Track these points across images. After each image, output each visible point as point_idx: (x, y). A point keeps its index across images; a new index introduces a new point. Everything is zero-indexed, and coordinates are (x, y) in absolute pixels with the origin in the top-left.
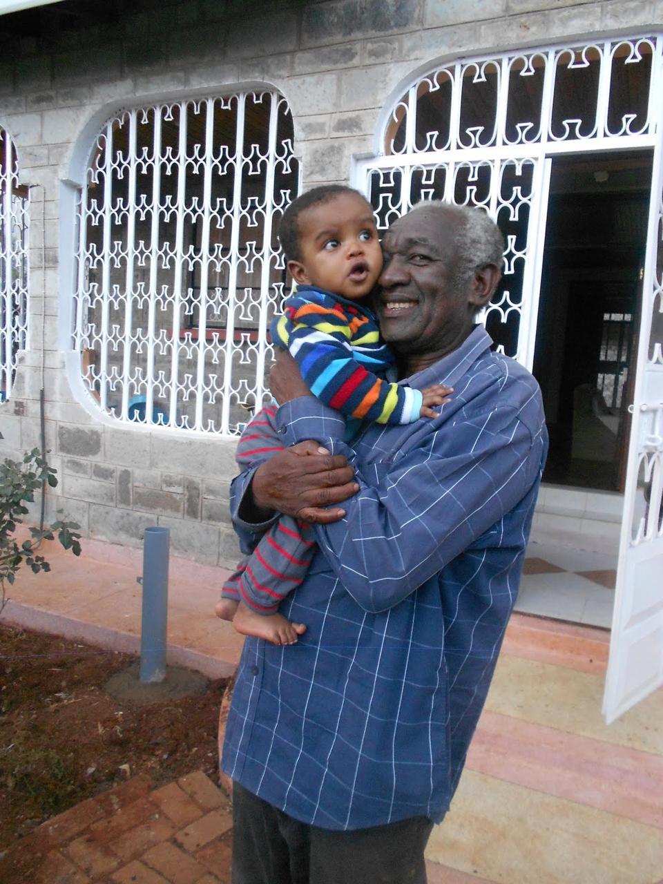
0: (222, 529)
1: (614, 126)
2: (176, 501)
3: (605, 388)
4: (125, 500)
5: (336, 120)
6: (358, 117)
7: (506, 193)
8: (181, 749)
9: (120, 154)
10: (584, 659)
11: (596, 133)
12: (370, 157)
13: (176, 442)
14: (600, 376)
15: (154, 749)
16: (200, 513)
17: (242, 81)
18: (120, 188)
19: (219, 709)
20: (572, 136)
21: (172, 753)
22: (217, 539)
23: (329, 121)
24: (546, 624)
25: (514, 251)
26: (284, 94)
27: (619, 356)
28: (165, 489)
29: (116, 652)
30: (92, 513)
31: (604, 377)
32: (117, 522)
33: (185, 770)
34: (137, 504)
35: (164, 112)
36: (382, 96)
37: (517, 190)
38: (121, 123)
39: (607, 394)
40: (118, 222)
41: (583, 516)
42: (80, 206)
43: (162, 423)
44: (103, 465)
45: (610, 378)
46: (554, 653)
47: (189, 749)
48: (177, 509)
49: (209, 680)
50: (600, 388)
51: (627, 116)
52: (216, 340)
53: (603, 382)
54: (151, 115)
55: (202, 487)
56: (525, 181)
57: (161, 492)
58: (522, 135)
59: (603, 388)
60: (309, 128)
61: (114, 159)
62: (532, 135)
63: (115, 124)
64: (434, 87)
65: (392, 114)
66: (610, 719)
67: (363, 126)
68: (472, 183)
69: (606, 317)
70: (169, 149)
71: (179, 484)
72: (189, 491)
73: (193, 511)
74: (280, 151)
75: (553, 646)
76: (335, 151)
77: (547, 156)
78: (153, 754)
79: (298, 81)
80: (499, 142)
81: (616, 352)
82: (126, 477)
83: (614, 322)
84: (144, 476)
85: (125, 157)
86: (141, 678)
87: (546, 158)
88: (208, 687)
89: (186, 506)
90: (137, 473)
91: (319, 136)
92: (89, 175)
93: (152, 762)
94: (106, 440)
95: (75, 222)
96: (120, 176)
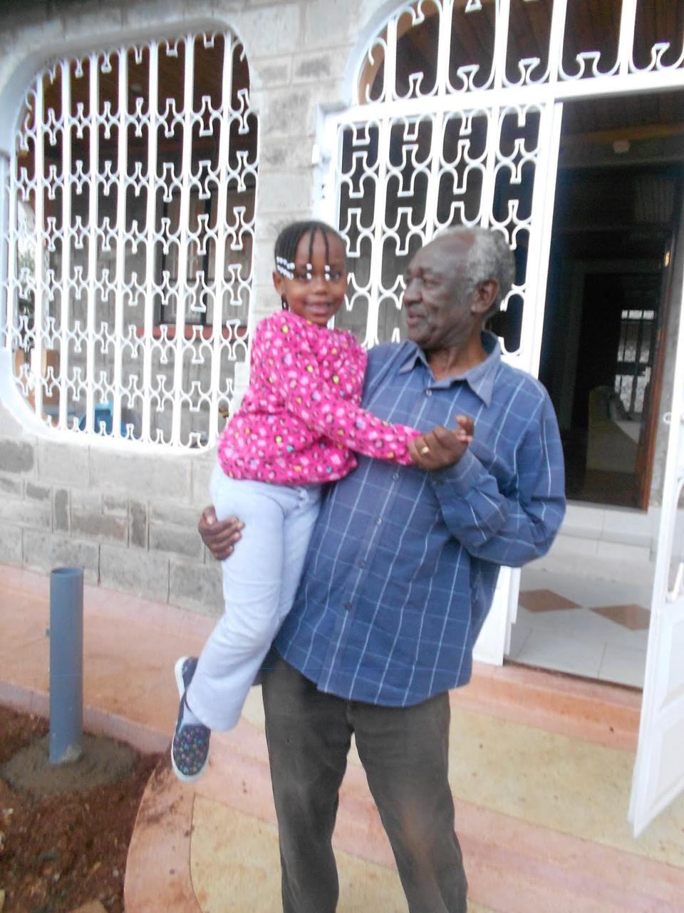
0: (172, 560)
1: (641, 59)
2: (119, 527)
3: (623, 391)
4: (62, 525)
5: (300, 64)
6: (326, 58)
7: (506, 148)
8: (79, 865)
9: (51, 113)
10: (603, 727)
11: (618, 69)
12: (341, 108)
13: (118, 457)
14: (618, 378)
15: (42, 868)
16: (146, 541)
17: (188, 17)
18: (53, 154)
19: (138, 803)
20: (588, 74)
21: (66, 872)
22: (166, 572)
23: (291, 64)
24: (557, 681)
25: (516, 220)
26: (238, 32)
27: (638, 356)
28: (107, 512)
29: (32, 717)
30: (26, 539)
31: (621, 379)
32: (54, 551)
33: (79, 899)
34: (75, 528)
35: (101, 61)
36: (354, 31)
37: (520, 143)
38: (53, 77)
39: (625, 397)
40: (52, 196)
41: (601, 537)
42: (9, 178)
43: (105, 433)
44: (39, 484)
45: (628, 380)
46: (566, 719)
47: (90, 865)
48: (121, 536)
49: (139, 754)
50: (617, 390)
51: (657, 46)
52: (164, 335)
53: (621, 384)
54: (86, 66)
55: (149, 510)
56: (530, 132)
57: (103, 516)
58: (526, 75)
59: (620, 391)
60: (268, 74)
61: (46, 119)
62: (538, 74)
63: (46, 79)
64: (418, 19)
65: (367, 53)
66: (639, 825)
67: (331, 69)
68: (465, 137)
69: (624, 314)
70: (107, 105)
71: (123, 506)
72: (134, 515)
73: (138, 539)
74: (235, 104)
75: (565, 710)
76: (298, 101)
77: (557, 101)
78: (40, 874)
79: (254, 15)
80: (498, 84)
81: (634, 353)
82: (62, 498)
83: (631, 320)
84: (83, 498)
85: (58, 116)
86: (51, 757)
87: (555, 102)
88: (135, 766)
89: (131, 532)
90: (75, 493)
91: (278, 82)
92: (18, 140)
93: (37, 888)
94: (39, 455)
95: (3, 196)
96: (53, 141)
